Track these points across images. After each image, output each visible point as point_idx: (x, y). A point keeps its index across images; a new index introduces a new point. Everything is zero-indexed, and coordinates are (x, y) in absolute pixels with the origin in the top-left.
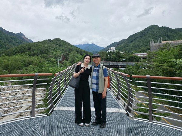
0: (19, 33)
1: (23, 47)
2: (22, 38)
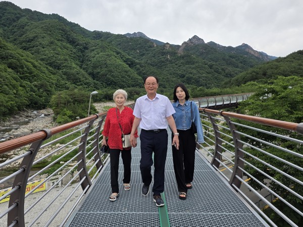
0: (241, 45)
2: (247, 53)
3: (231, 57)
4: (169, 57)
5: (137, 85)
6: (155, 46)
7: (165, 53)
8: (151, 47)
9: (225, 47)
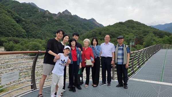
0: (91, 19)
1: (94, 32)
2: (93, 24)
3: (85, 24)
4: (47, 20)
5: (21, 36)
6: (40, 11)
7: (45, 17)
8: (36, 11)
9: (82, 19)
